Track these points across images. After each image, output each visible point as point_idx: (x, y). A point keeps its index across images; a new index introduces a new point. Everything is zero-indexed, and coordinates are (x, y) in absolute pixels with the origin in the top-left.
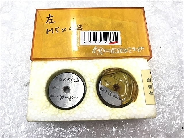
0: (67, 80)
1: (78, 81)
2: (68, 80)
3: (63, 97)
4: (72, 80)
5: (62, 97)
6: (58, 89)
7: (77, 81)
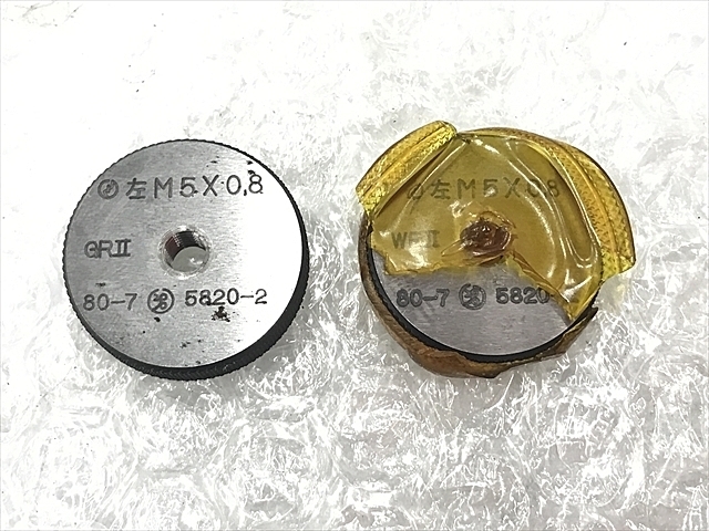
0: (177, 190)
1: (256, 188)
2: (188, 190)
3: (169, 302)
4: (210, 185)
5: (161, 302)
6: (126, 254)
7: (245, 186)
